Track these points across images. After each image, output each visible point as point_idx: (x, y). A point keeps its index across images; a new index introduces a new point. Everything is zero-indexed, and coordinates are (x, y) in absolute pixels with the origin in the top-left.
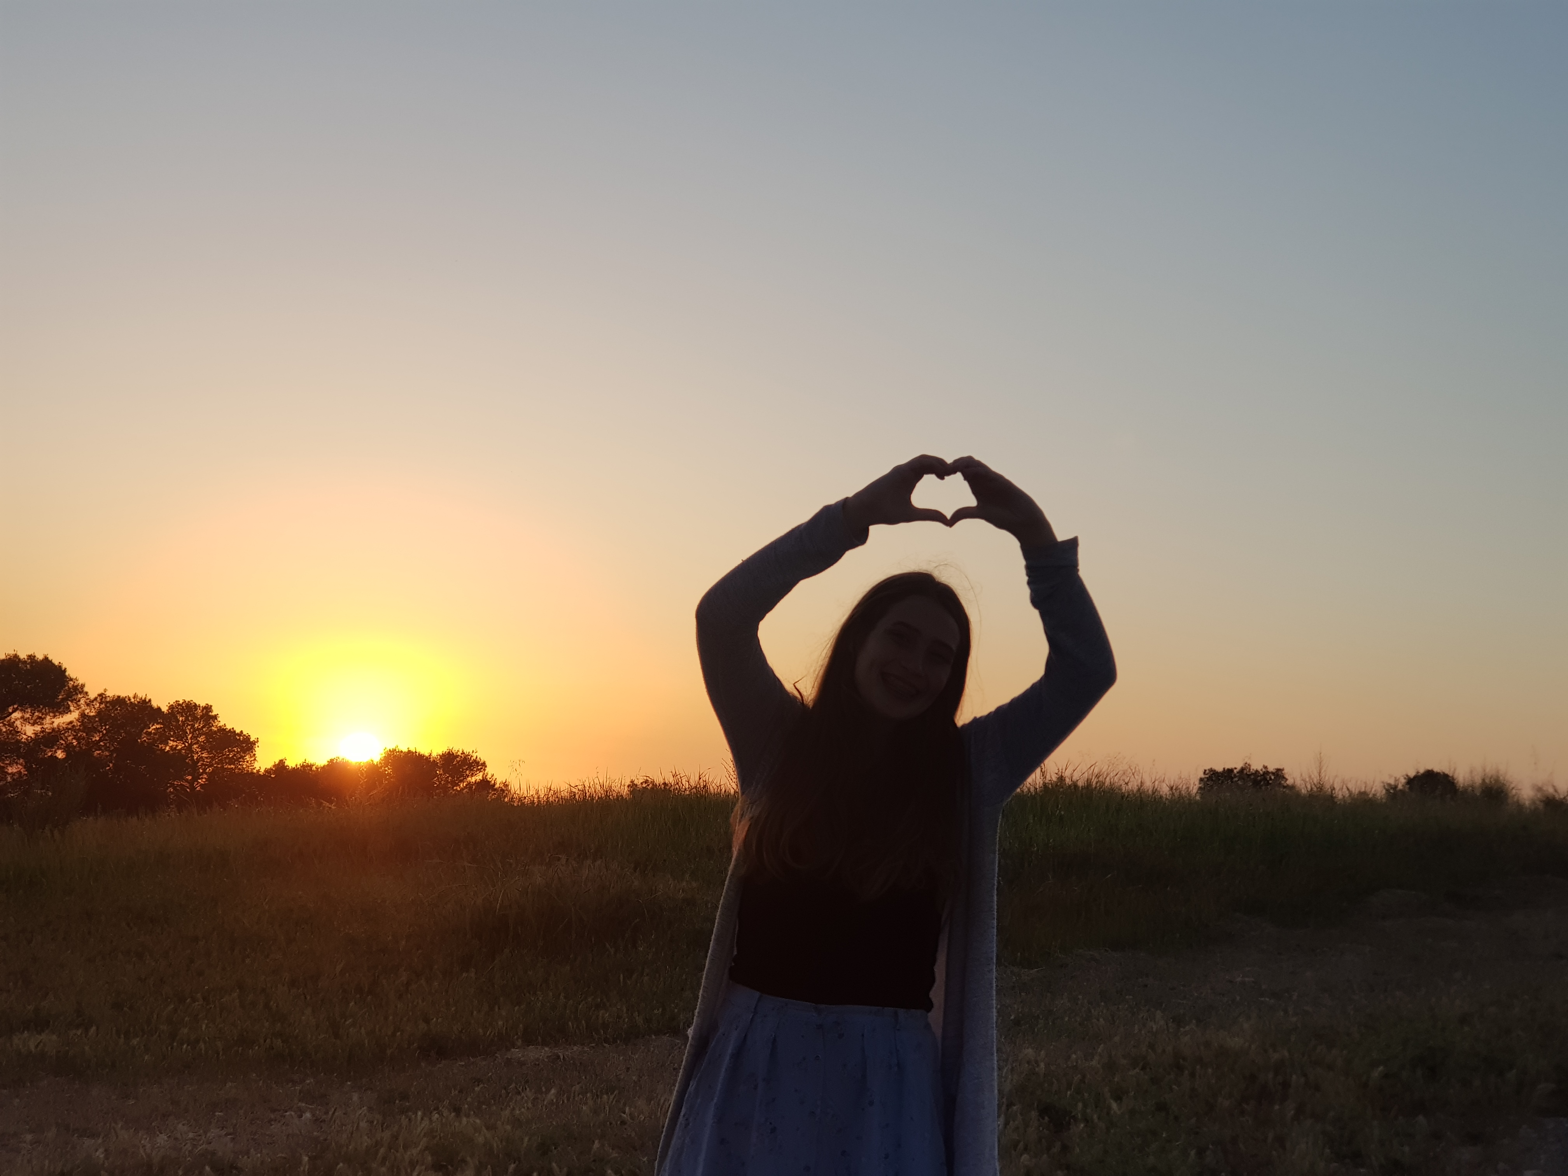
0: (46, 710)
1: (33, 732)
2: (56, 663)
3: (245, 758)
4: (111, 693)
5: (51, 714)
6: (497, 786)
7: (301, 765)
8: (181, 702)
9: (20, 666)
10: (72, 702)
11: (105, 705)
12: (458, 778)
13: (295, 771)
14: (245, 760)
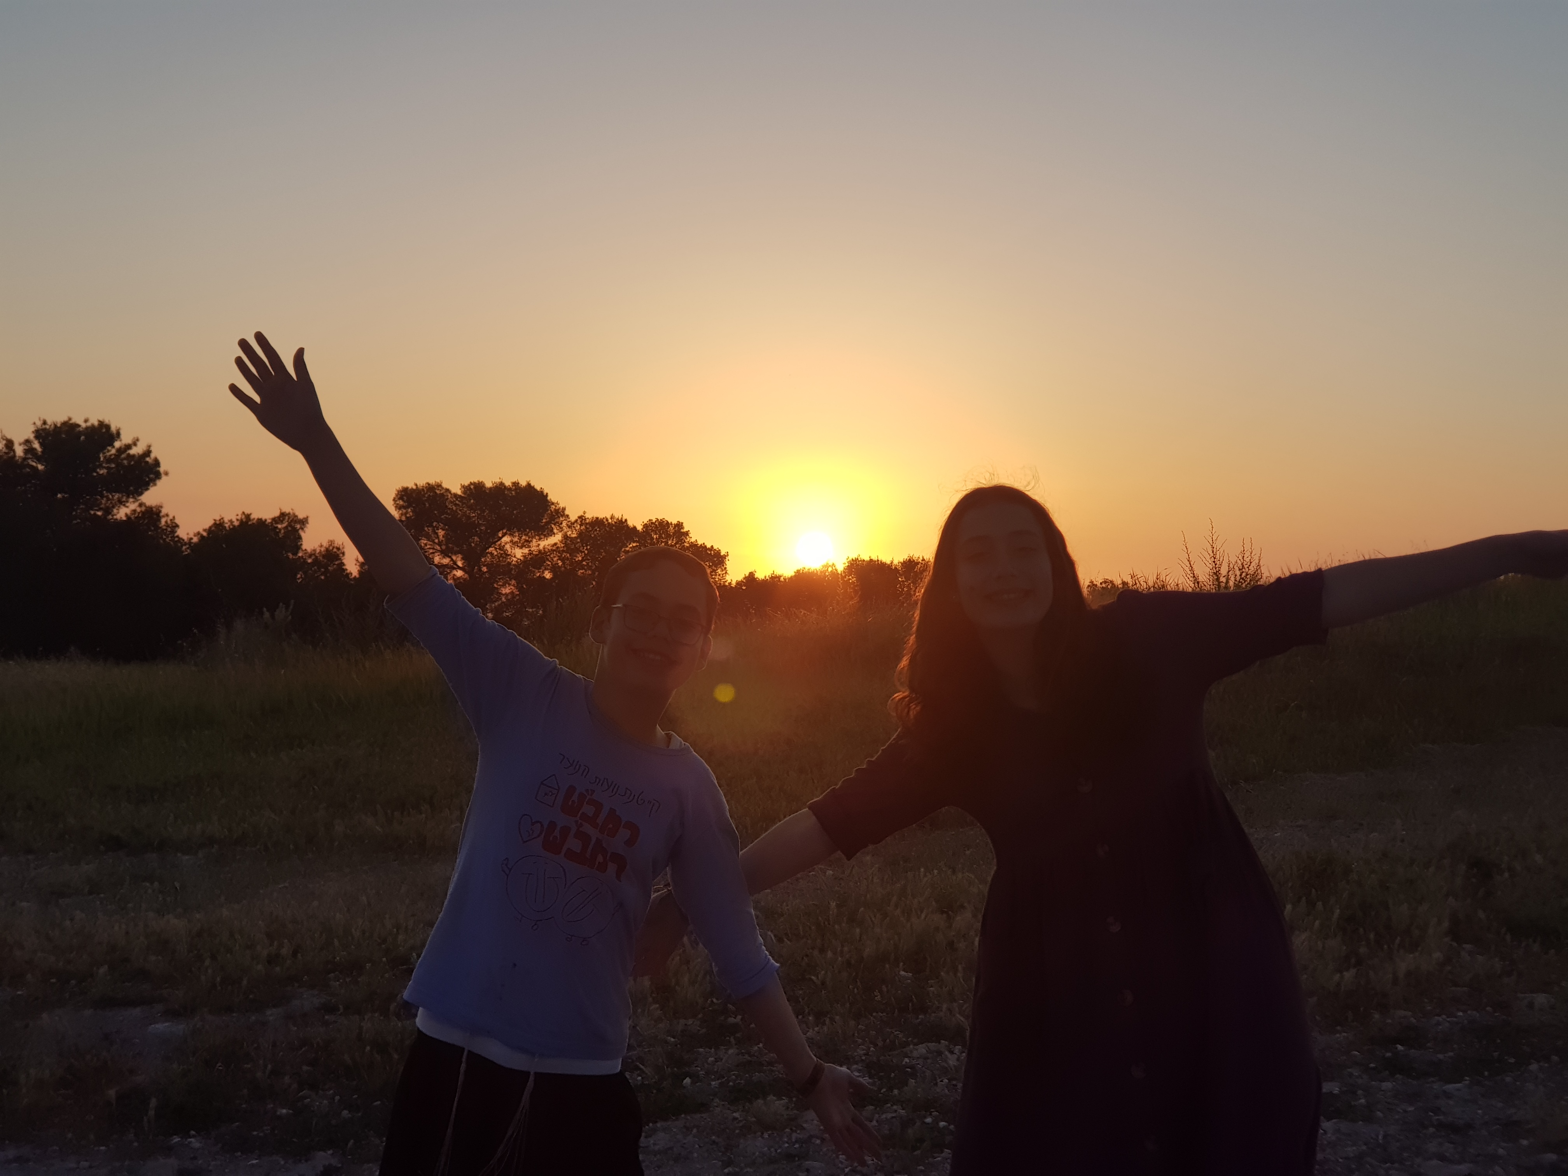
0: (532, 533)
1: (522, 555)
2: (539, 489)
3: (717, 571)
4: (589, 516)
5: (537, 537)
7: (770, 576)
8: (654, 521)
9: (506, 493)
10: (555, 525)
11: (585, 527)
13: (764, 582)
14: (717, 574)
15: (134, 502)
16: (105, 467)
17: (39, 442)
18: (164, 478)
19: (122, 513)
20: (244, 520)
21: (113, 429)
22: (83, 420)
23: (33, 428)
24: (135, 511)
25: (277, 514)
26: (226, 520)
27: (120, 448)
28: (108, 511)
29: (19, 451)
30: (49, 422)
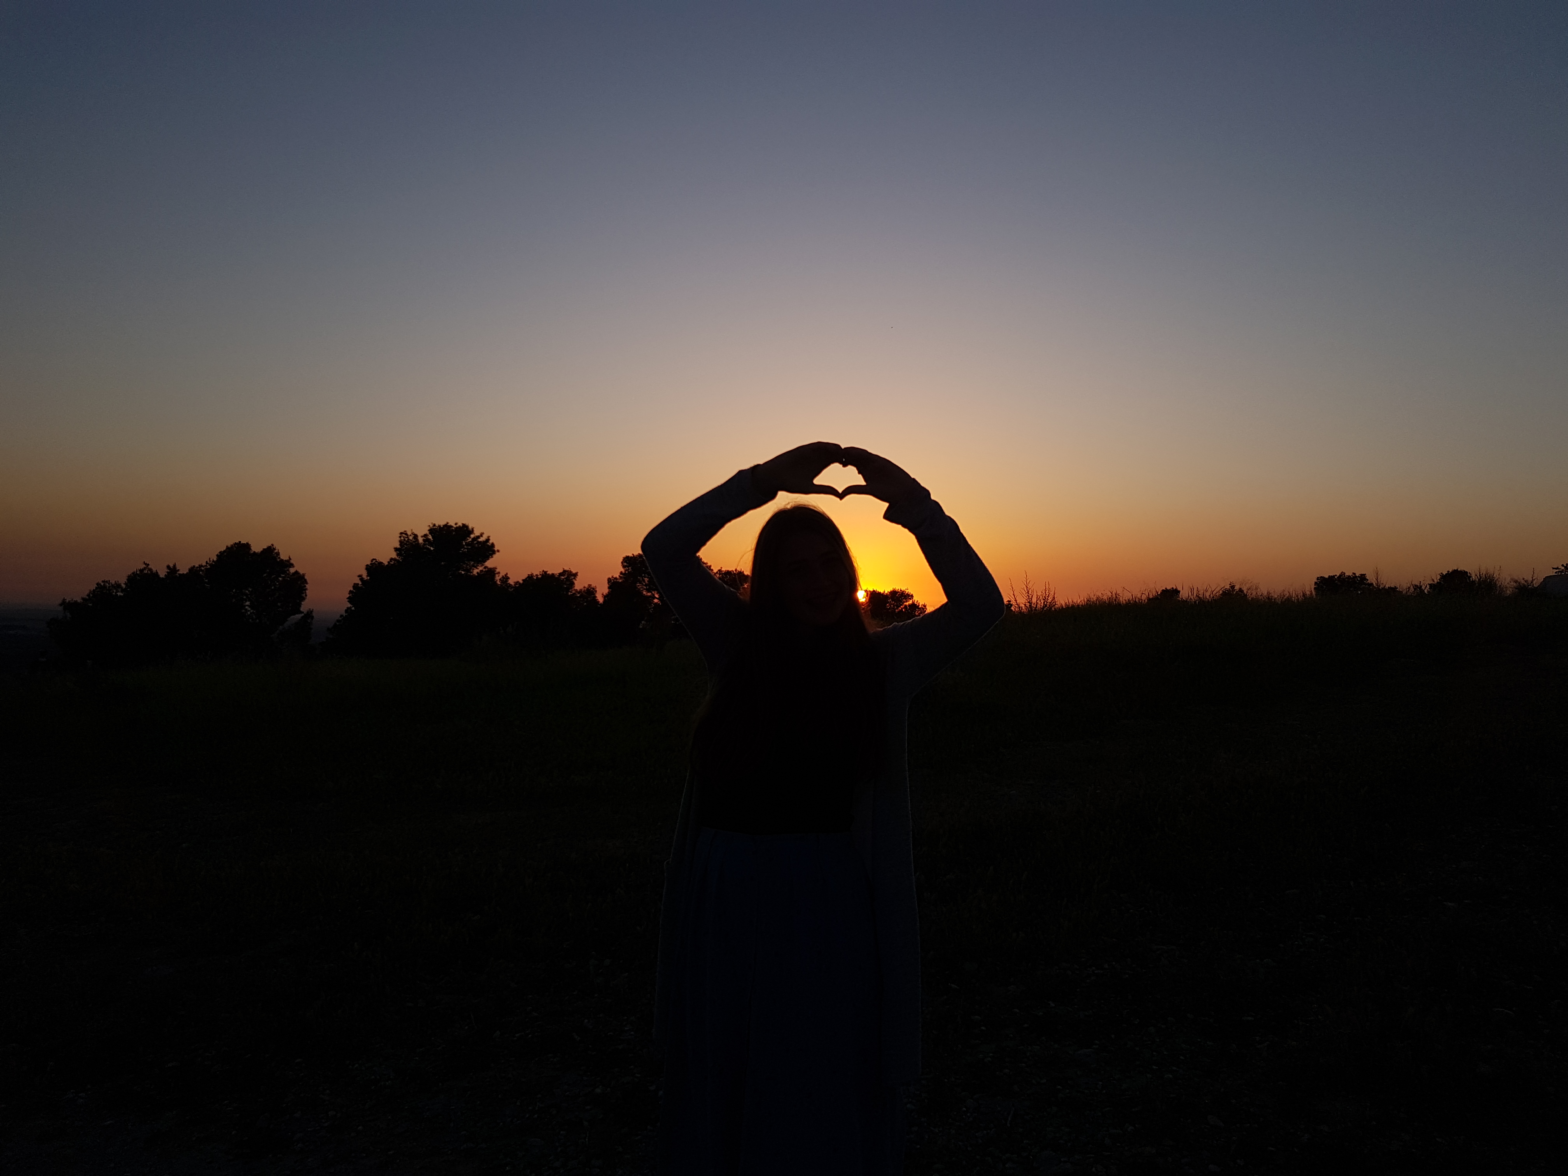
6: (920, 606)
12: (899, 604)
15: (481, 566)
16: (466, 549)
17: (432, 536)
18: (497, 553)
19: (475, 572)
20: (544, 574)
21: (470, 527)
22: (455, 523)
23: (428, 528)
24: (481, 571)
26: (534, 575)
27: (474, 537)
28: (468, 571)
29: (421, 540)
30: (437, 525)
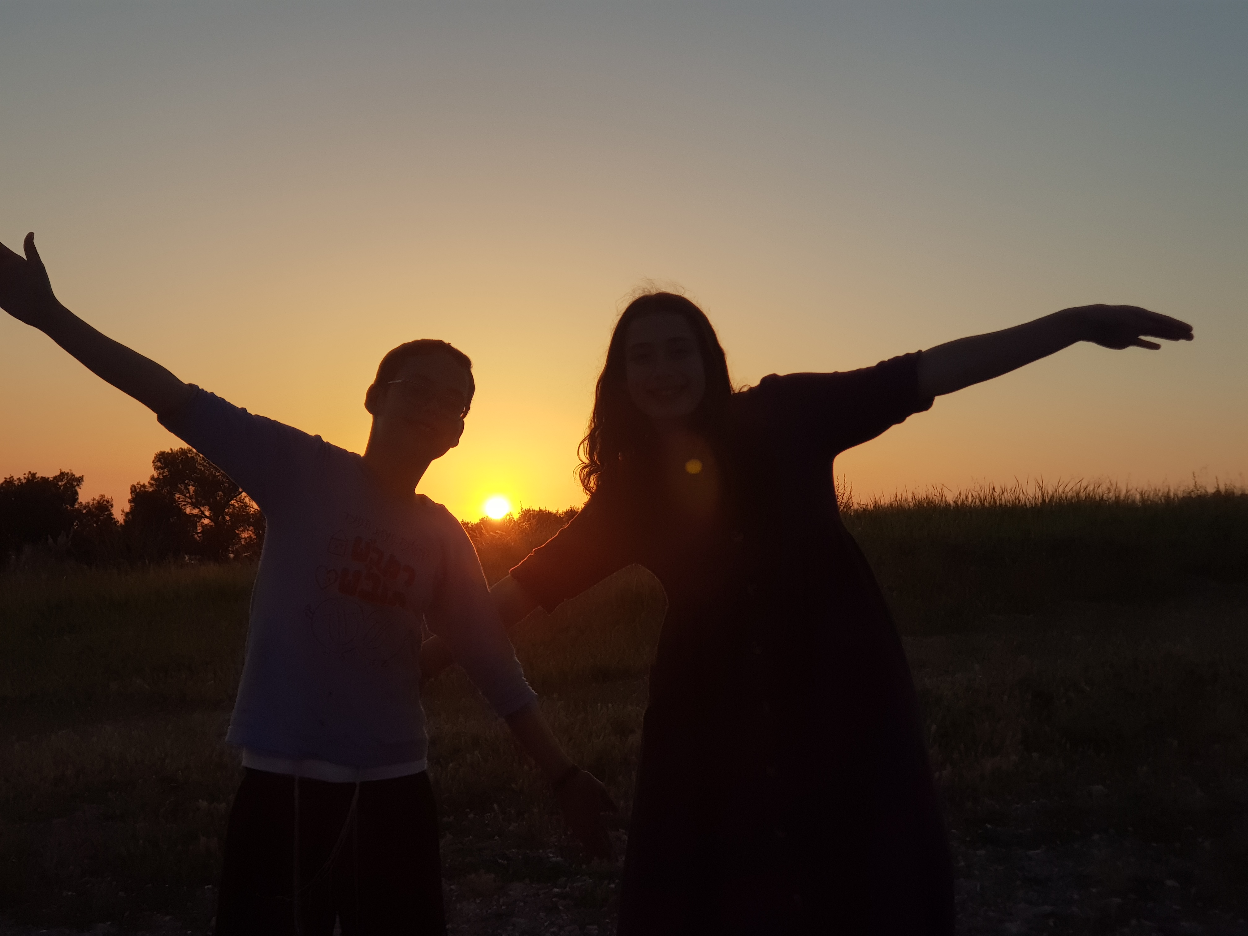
20: (30, 478)
25: (58, 473)
26: (15, 478)
